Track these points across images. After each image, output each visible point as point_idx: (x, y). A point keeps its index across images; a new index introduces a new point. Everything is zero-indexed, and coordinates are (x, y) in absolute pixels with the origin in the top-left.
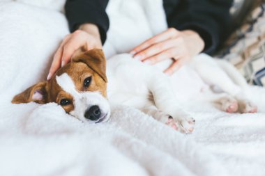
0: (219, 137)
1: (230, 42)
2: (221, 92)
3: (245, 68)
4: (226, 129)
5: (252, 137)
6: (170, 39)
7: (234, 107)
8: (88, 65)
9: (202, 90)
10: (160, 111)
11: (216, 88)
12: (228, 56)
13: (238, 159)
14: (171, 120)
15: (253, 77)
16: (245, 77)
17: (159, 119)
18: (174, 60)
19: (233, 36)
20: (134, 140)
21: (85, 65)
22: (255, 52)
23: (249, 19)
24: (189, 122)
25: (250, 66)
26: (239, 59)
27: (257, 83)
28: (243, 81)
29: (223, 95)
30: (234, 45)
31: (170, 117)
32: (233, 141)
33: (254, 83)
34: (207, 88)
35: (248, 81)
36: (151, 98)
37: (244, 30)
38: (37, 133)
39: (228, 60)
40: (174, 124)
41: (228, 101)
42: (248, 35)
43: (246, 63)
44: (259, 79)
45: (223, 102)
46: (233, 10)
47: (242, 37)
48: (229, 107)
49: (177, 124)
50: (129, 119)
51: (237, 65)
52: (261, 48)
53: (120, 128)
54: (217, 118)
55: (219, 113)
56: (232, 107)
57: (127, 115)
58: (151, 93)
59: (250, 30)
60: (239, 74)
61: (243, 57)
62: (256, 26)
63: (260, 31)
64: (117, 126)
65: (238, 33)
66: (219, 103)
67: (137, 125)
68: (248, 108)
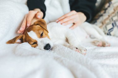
0: (97, 56)
1: (96, 17)
2: (94, 38)
3: (104, 28)
4: (99, 53)
5: (111, 56)
6: (73, 15)
7: (101, 44)
8: (41, 26)
9: (86, 37)
10: (72, 46)
11: (92, 36)
12: (96, 23)
13: (107, 66)
14: (77, 49)
15: (107, 32)
16: (104, 32)
17: (72, 49)
18: (74, 24)
19: (98, 15)
20: (63, 58)
21: (39, 26)
22: (107, 21)
23: (104, 8)
24: (84, 50)
25: (106, 27)
26: (101, 24)
27: (109, 34)
28: (103, 34)
29: (95, 39)
30: (98, 19)
31: (77, 48)
32: (104, 58)
33: (108, 34)
34: (88, 36)
35: (105, 34)
36: (67, 40)
37: (102, 12)
38: (21, 55)
39: (96, 25)
40: (79, 51)
41: (98, 42)
42: (104, 15)
43: (104, 26)
44: (109, 33)
45: (96, 42)
46: (97, 4)
47: (102, 15)
48: (99, 44)
49: (80, 51)
50: (59, 50)
51: (100, 27)
52: (110, 20)
53: (55, 53)
54: (95, 49)
55: (95, 47)
56: (100, 44)
57: (58, 48)
58: (67, 38)
59: (105, 13)
60: (101, 31)
61: (103, 23)
62: (107, 11)
63: (109, 13)
64: (54, 52)
65: (100, 14)
66: (94, 43)
67: (63, 52)
68: (107, 45)
